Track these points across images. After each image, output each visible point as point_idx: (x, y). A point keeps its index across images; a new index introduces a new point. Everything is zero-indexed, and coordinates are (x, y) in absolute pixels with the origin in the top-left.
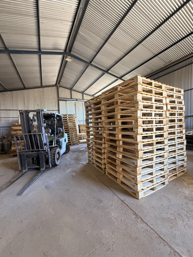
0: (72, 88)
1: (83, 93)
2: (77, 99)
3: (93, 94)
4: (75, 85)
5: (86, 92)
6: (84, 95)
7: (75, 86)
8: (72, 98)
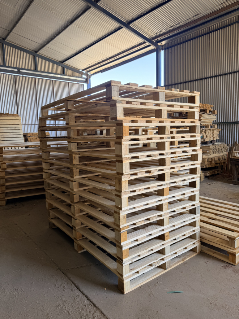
0: (4, 37)
1: (35, 53)
2: (19, 69)
3: (61, 59)
4: (13, 31)
5: (42, 52)
6: (39, 60)
7: (11, 34)
8: (7, 64)
